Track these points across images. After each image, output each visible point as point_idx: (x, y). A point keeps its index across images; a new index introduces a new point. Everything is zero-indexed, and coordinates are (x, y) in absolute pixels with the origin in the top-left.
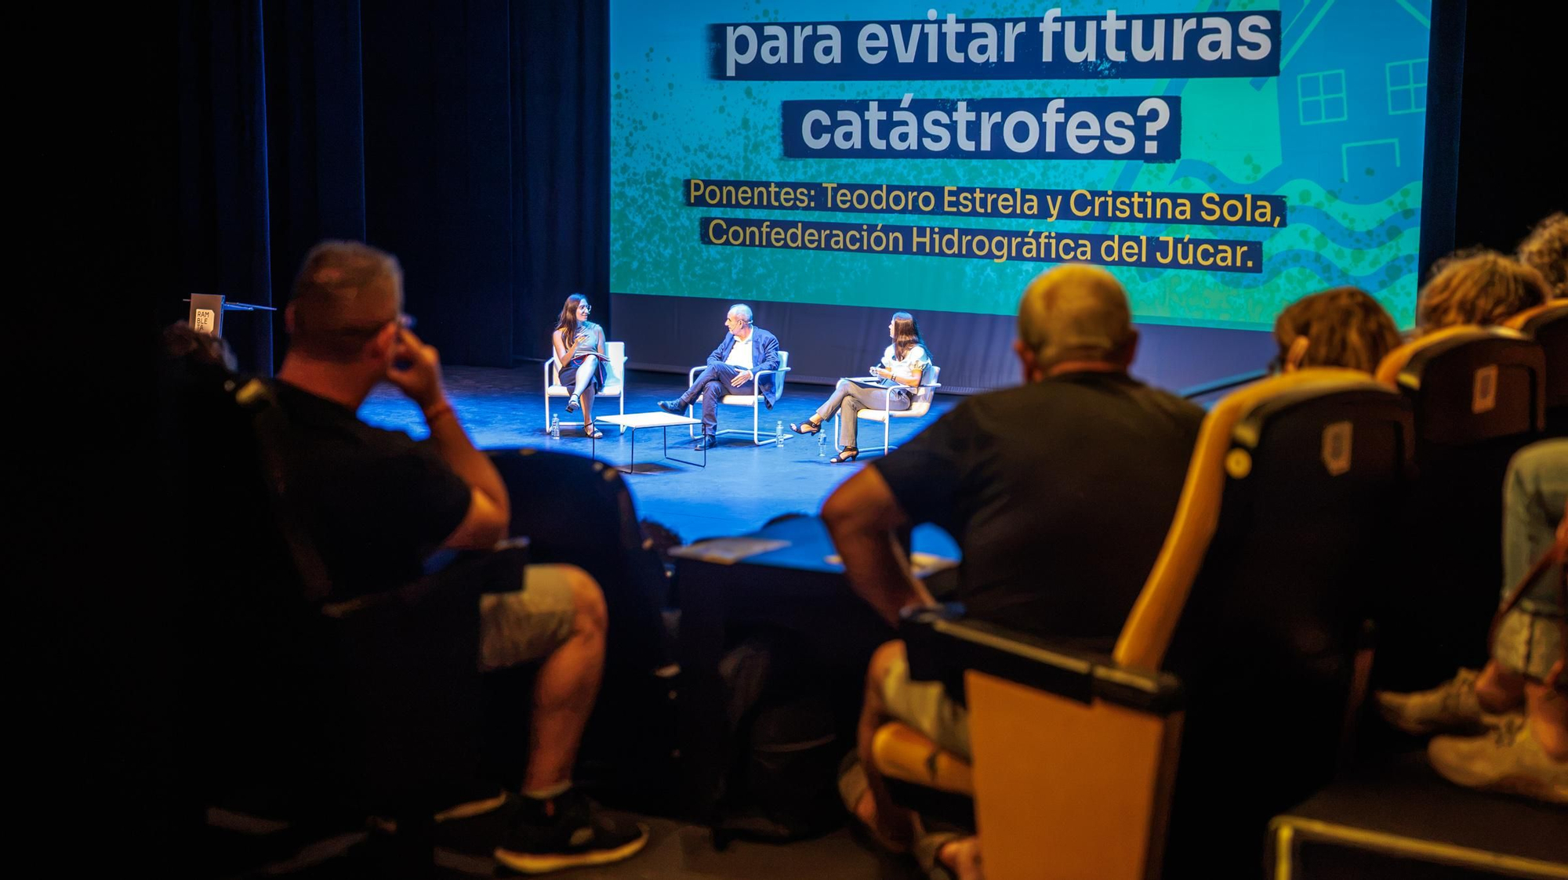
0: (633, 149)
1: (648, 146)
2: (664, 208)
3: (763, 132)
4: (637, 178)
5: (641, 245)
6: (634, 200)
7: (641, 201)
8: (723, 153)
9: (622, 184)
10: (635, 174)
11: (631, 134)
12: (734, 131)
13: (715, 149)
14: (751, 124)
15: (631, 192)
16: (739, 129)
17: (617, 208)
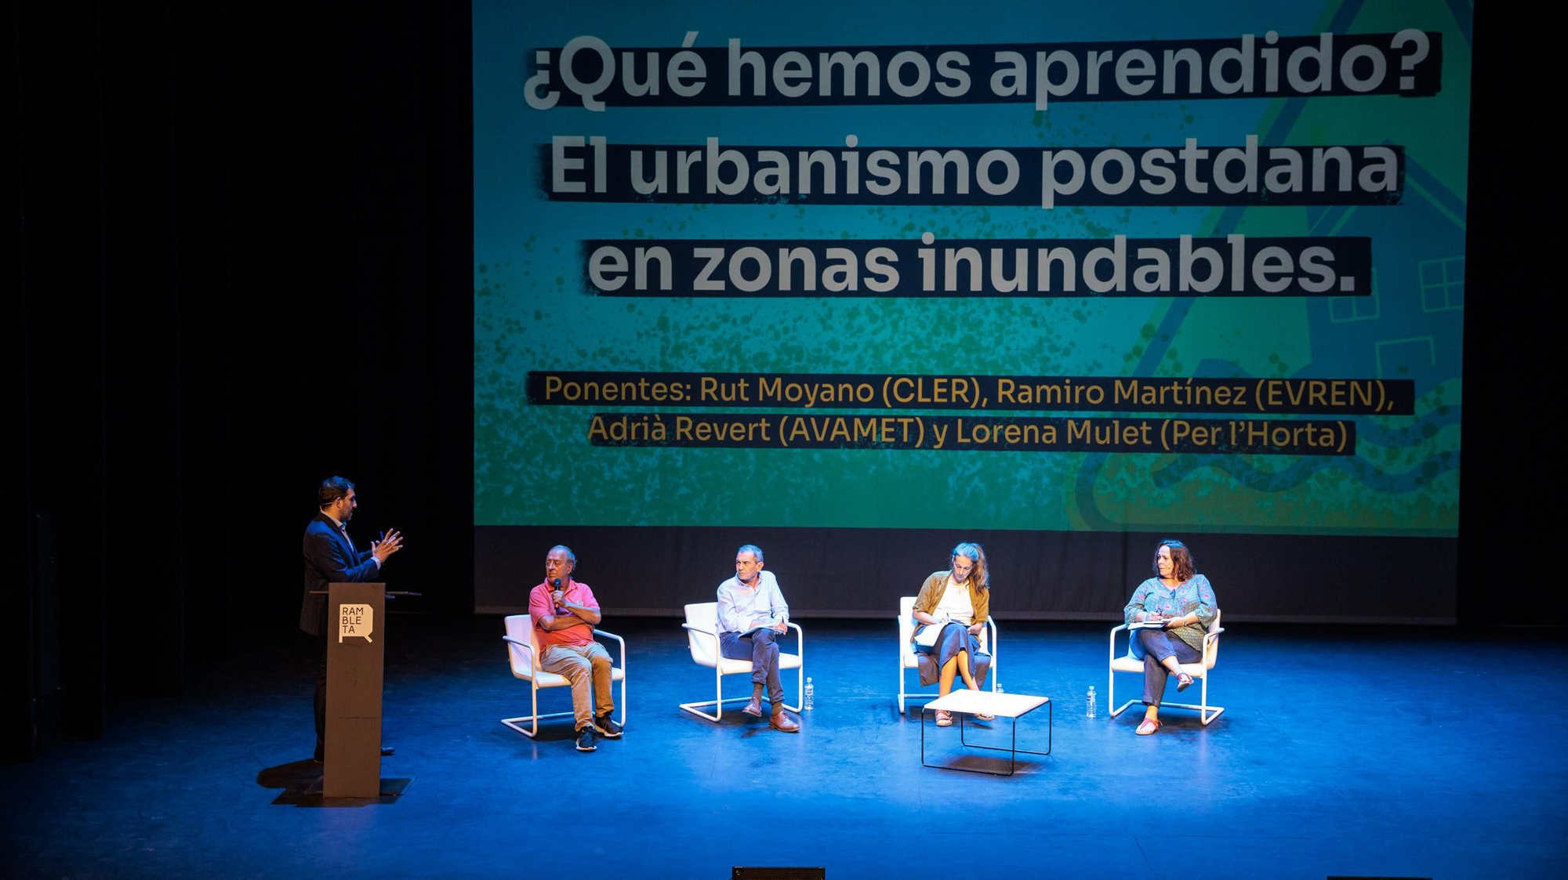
0: (505, 355)
1: (528, 350)
2: (550, 422)
3: (687, 332)
4: (512, 387)
5: (517, 467)
6: (507, 414)
7: (517, 415)
8: (633, 357)
9: (491, 396)
10: (509, 384)
11: (503, 337)
12: (647, 333)
13: (622, 353)
14: (671, 324)
15: (501, 405)
16: (653, 329)
17: (483, 424)
